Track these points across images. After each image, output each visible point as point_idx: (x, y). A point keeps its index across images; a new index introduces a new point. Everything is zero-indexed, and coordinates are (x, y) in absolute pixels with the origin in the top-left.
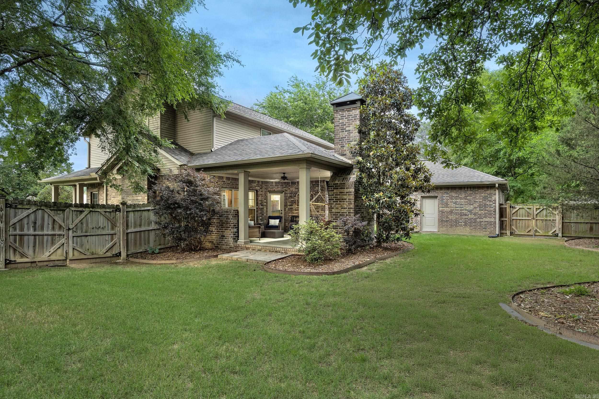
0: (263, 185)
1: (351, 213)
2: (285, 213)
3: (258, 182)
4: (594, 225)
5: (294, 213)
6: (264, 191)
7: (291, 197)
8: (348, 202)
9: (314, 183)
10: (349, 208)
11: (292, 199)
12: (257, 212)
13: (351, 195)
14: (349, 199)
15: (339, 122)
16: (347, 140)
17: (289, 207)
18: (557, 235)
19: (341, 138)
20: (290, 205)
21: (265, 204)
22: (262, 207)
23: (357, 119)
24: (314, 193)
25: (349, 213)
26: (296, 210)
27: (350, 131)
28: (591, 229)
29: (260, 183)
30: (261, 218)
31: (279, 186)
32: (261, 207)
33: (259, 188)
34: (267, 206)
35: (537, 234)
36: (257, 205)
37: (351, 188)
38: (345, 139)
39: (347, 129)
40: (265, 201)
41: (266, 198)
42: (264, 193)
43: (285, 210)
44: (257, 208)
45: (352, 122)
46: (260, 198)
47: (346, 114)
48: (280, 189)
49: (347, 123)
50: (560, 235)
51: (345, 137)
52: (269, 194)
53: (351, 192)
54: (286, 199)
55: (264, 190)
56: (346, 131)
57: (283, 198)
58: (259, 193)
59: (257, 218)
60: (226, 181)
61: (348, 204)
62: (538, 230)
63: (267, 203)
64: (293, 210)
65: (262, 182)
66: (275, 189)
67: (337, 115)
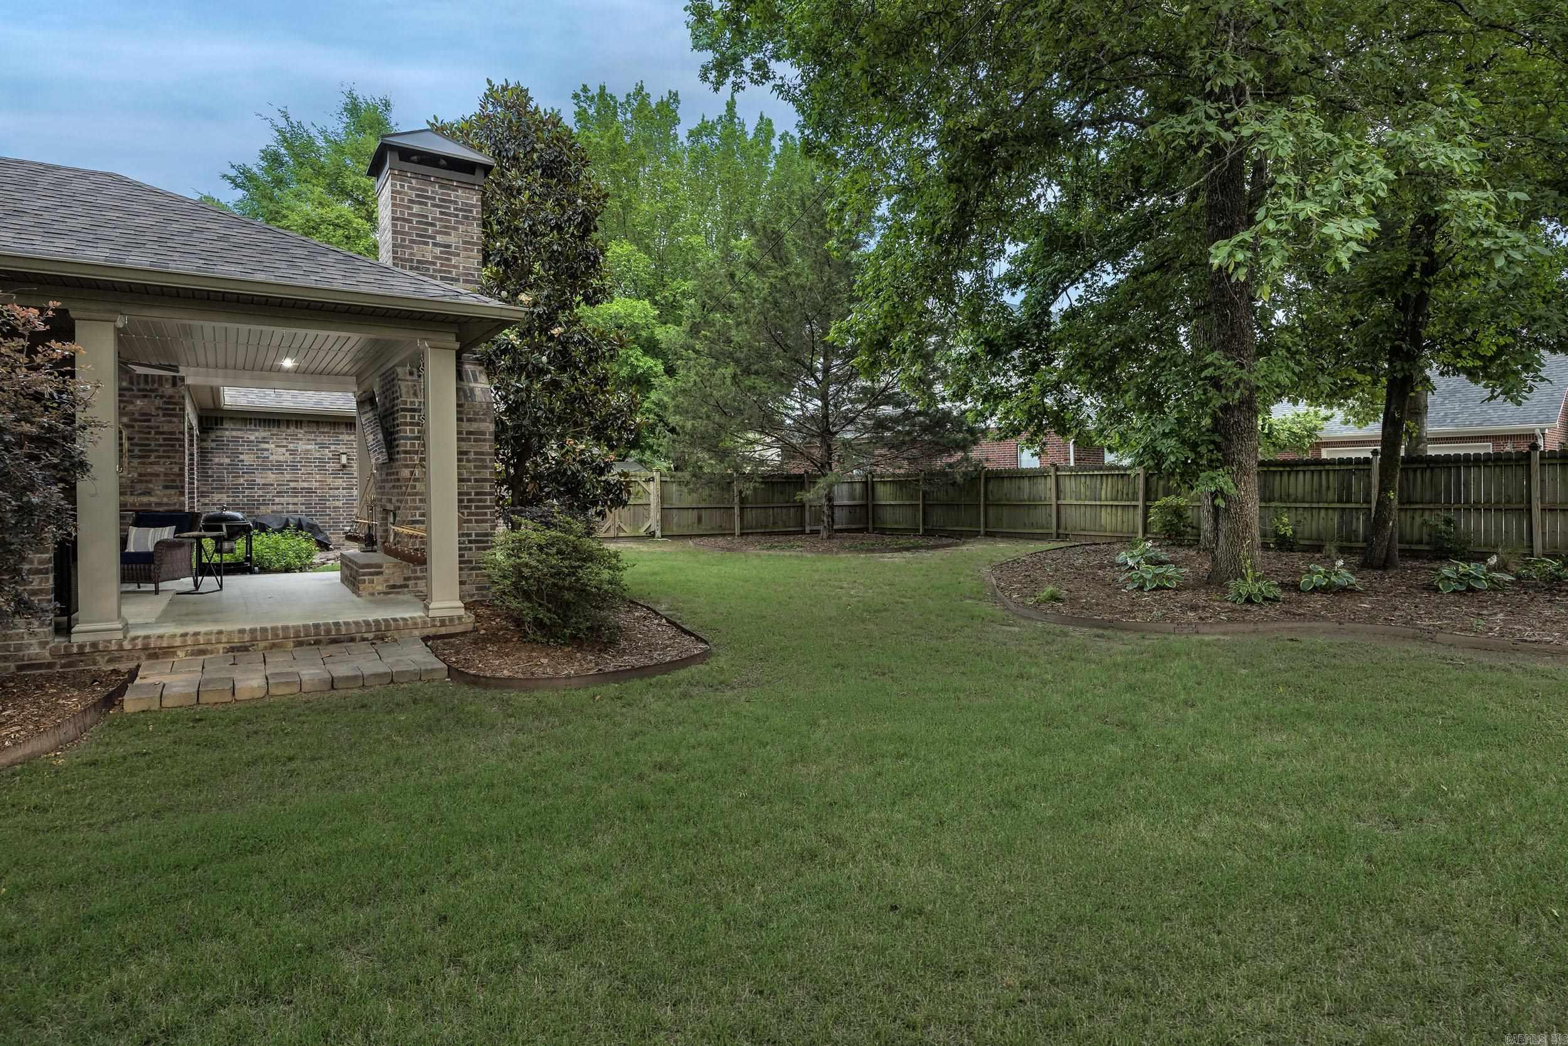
1: (485, 494)
4: (703, 512)
8: (475, 460)
10: (476, 480)
13: (484, 440)
14: (476, 453)
15: (410, 208)
16: (440, 271)
18: (652, 535)
19: (419, 261)
23: (474, 219)
25: (477, 494)
27: (449, 246)
28: (700, 520)
35: (622, 534)
37: (484, 421)
38: (431, 267)
39: (439, 239)
45: (457, 222)
47: (434, 190)
49: (441, 220)
50: (658, 533)
51: (434, 264)
53: (483, 433)
56: (435, 244)
61: (475, 467)
62: (622, 525)
67: (402, 186)
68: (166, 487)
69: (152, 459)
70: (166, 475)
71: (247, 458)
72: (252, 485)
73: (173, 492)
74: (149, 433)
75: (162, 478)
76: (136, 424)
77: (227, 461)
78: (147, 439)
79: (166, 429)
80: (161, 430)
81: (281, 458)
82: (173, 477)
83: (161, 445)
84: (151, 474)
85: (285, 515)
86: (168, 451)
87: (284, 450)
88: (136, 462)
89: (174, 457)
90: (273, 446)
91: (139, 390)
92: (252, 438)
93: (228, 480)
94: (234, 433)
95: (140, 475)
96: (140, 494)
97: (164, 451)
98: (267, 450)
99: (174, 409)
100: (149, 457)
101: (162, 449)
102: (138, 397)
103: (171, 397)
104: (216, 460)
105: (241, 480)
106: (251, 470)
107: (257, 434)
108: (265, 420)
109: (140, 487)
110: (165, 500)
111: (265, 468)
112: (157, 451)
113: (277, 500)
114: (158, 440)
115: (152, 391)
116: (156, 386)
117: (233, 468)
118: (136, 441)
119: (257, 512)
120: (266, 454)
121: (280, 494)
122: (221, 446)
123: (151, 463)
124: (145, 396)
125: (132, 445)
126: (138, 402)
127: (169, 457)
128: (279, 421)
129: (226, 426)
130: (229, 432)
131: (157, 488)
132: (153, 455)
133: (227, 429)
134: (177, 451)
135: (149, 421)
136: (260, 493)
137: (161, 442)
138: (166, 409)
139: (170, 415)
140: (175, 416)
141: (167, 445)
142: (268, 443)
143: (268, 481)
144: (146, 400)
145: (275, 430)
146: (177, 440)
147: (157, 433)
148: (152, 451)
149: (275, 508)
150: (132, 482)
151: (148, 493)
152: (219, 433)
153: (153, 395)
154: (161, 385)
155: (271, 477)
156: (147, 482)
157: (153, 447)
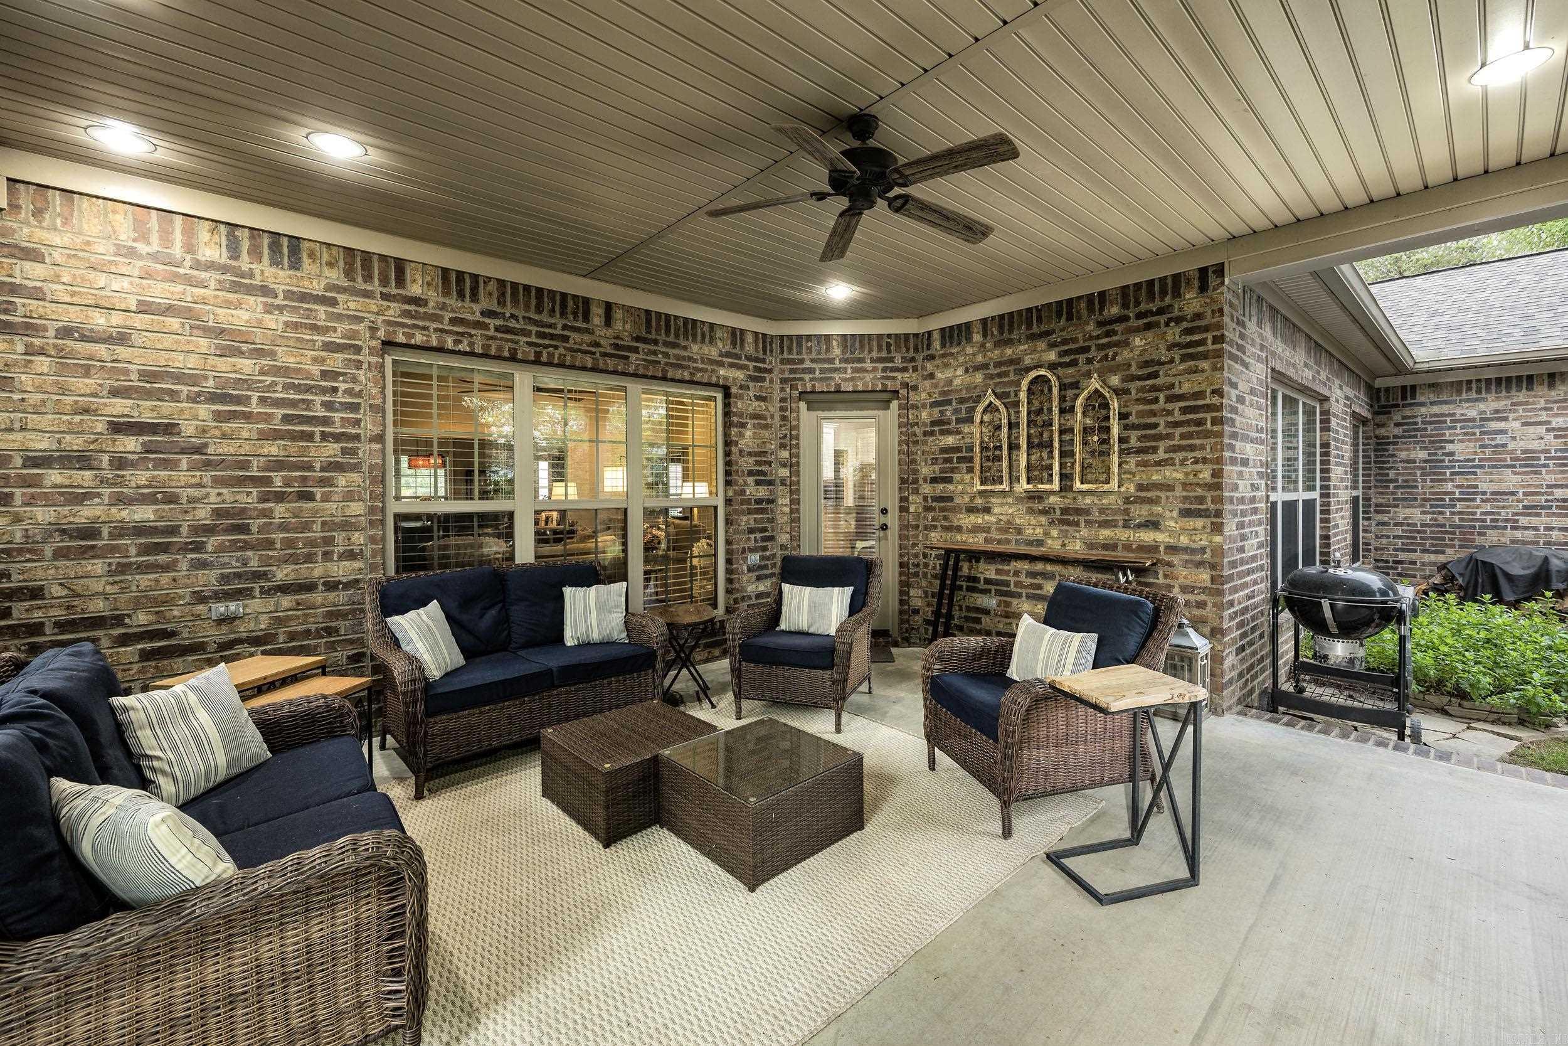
0: (773, 361)
2: (904, 527)
3: (737, 336)
5: (959, 529)
6: (777, 395)
7: (940, 425)
9: (1115, 310)
11: (950, 440)
12: (728, 522)
17: (927, 489)
20: (934, 480)
21: (784, 472)
22: (763, 492)
24: (1115, 380)
26: (971, 510)
29: (750, 348)
30: (754, 558)
31: (868, 365)
32: (754, 491)
33: (740, 375)
34: (793, 486)
36: (728, 483)
40: (785, 454)
41: (790, 440)
42: (774, 407)
43: (903, 509)
44: (728, 502)
46: (748, 438)
48: (871, 378)
52: (805, 416)
54: (909, 439)
55: (777, 387)
57: (894, 435)
58: (739, 405)
59: (729, 561)
60: (434, 297)
63: (793, 465)
64: (956, 510)
65: (764, 340)
66: (845, 379)
68: (1186, 513)
69: (1161, 454)
70: (1185, 486)
71: (1461, 449)
72: (1469, 494)
73: (1199, 523)
74: (1156, 400)
75: (1179, 492)
76: (1133, 386)
77: (1423, 455)
78: (1153, 414)
79: (1186, 388)
80: (1177, 391)
81: (1536, 445)
82: (1200, 492)
83: (1176, 424)
84: (1157, 486)
85: (1541, 552)
86: (1189, 436)
87: (1541, 430)
88: (1132, 462)
89: (1202, 448)
90: (1517, 424)
91: (1139, 316)
92: (1472, 413)
93: (1424, 486)
94: (1436, 409)
95: (1141, 487)
96: (1140, 526)
97: (1183, 436)
98: (1503, 432)
99: (1202, 342)
100: (1155, 450)
101: (1178, 431)
102: (1137, 330)
103: (1198, 316)
104: (1403, 455)
105: (1449, 487)
106: (1469, 469)
107: (1481, 406)
108: (1499, 381)
109: (1140, 512)
110: (1184, 540)
111: (1498, 465)
112: (1169, 436)
113: (1524, 521)
114: (1170, 413)
115: (1161, 311)
116: (1168, 300)
117: (1434, 467)
118: (1133, 419)
119: (1479, 540)
120: (1500, 439)
121: (1530, 510)
122: (1411, 431)
123: (1158, 464)
124: (1148, 327)
125: (1126, 427)
126: (1137, 341)
127: (1192, 448)
128: (1530, 378)
129: (1421, 399)
130: (1426, 409)
131: (1169, 512)
132: (1162, 445)
133: (1423, 404)
134: (1207, 435)
135: (1155, 375)
136: (1488, 507)
137: (1177, 417)
138: (1190, 345)
139: (1192, 357)
140: (1204, 356)
141: (1188, 423)
142: (1506, 419)
143: (1503, 487)
144: (1150, 334)
145: (1522, 396)
146: (1209, 408)
147: (1170, 399)
148: (1160, 437)
149: (1518, 534)
150: (1127, 500)
151: (1153, 524)
152: (1408, 412)
153: (1162, 319)
154: (1177, 294)
155: (1510, 480)
156: (1151, 501)
157: (1162, 429)
